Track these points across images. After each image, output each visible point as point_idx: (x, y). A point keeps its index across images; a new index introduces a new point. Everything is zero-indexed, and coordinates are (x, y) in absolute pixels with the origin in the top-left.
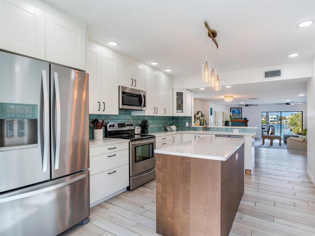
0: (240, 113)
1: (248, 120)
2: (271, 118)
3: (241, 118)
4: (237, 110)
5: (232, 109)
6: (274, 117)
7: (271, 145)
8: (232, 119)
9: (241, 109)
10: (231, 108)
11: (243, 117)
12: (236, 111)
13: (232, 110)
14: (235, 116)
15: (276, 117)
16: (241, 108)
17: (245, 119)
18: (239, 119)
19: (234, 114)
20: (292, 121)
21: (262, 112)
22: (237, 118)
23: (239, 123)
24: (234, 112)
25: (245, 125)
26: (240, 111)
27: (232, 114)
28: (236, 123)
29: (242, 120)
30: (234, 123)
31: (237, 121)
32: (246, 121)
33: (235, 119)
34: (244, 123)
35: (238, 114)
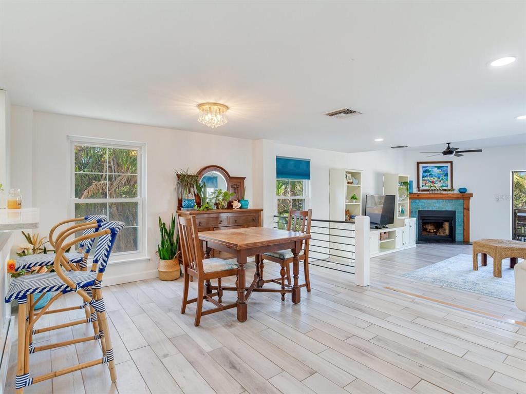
0: (446, 175)
1: (471, 195)
3: (449, 187)
4: (439, 168)
5: (421, 166)
8: (422, 191)
9: (449, 165)
10: (418, 164)
11: (457, 186)
12: (435, 169)
13: (423, 167)
14: (433, 182)
16: (451, 163)
17: (463, 191)
18: (445, 190)
19: (429, 178)
21: (512, 172)
22: (435, 189)
23: (441, 201)
24: (429, 172)
25: (462, 207)
26: (447, 170)
27: (423, 177)
28: (434, 203)
29: (453, 194)
30: (426, 200)
31: (436, 196)
32: (464, 196)
33: (431, 192)
34: (458, 200)
35: (439, 178)
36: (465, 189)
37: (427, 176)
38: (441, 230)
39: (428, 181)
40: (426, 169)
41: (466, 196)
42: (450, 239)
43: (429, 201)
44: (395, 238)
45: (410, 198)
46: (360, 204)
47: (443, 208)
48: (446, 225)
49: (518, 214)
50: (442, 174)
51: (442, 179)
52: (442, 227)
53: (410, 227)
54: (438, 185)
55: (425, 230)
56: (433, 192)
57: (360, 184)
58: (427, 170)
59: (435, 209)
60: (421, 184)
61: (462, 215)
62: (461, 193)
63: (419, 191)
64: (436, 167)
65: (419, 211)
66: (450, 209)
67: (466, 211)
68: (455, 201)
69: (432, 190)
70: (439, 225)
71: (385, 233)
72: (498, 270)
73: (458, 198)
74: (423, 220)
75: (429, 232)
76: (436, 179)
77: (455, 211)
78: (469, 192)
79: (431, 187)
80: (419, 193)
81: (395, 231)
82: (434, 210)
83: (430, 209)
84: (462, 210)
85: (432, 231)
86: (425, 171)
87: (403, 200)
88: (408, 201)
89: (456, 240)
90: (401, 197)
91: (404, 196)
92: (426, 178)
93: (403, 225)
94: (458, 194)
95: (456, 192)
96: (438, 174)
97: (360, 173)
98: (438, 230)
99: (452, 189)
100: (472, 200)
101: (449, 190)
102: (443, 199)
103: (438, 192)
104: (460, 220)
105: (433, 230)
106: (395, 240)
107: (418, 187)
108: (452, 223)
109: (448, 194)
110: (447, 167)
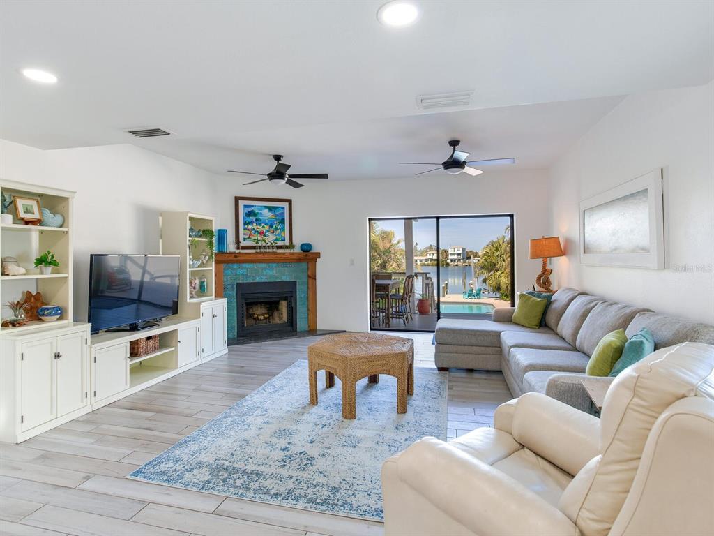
0: (283, 221)
1: (318, 255)
2: (453, 254)
3: (287, 243)
4: (271, 209)
5: (242, 203)
6: (457, 251)
7: (345, 417)
8: (244, 248)
9: (286, 205)
10: (237, 199)
11: (298, 241)
12: (266, 212)
13: (245, 206)
14: (261, 233)
15: (460, 252)
16: (290, 201)
17: (306, 248)
18: (280, 247)
19: (255, 226)
20: (486, 260)
21: (370, 220)
22: (264, 244)
23: (274, 265)
24: (255, 215)
25: (306, 274)
26: (283, 213)
27: (245, 224)
28: (263, 269)
29: (293, 254)
30: (251, 265)
31: (266, 257)
32: (308, 255)
33: (258, 250)
34: (300, 264)
35: (271, 226)
36: (309, 245)
37: (251, 223)
38: (276, 314)
39: (253, 232)
40: (250, 209)
41: (311, 256)
42: (289, 329)
43: (255, 266)
44: (176, 346)
45: (217, 262)
46: (66, 278)
47: (277, 278)
48: (283, 306)
49: (378, 282)
50: (276, 220)
51: (277, 229)
52: (277, 309)
53: (214, 316)
54: (270, 238)
55: (250, 316)
56: (262, 250)
57: (67, 227)
58: (252, 211)
59: (264, 279)
60: (242, 237)
61: (306, 286)
62: (304, 251)
63: (238, 248)
64: (266, 207)
65: (238, 285)
66: (288, 279)
67: (311, 281)
68: (296, 264)
69: (260, 246)
70: (272, 306)
71: (149, 338)
72: (349, 404)
73: (299, 261)
74: (246, 299)
75: (257, 319)
76: (266, 227)
77: (296, 282)
78: (314, 250)
79: (257, 241)
80: (238, 251)
81: (177, 330)
82: (263, 281)
83: (257, 280)
84: (306, 280)
85: (262, 318)
86: (249, 214)
87: (202, 265)
88: (212, 267)
89: (298, 330)
90: (198, 260)
91: (205, 256)
92: (250, 227)
93: (197, 314)
94: (299, 254)
95: (297, 250)
96: (270, 219)
97: (66, 199)
98: (271, 316)
99: (291, 246)
100: (319, 263)
101: (287, 247)
102: (278, 263)
103: (270, 250)
104: (302, 296)
105: (263, 315)
106: (176, 349)
107: (238, 242)
108: (291, 302)
109: (284, 254)
110: (283, 208)
